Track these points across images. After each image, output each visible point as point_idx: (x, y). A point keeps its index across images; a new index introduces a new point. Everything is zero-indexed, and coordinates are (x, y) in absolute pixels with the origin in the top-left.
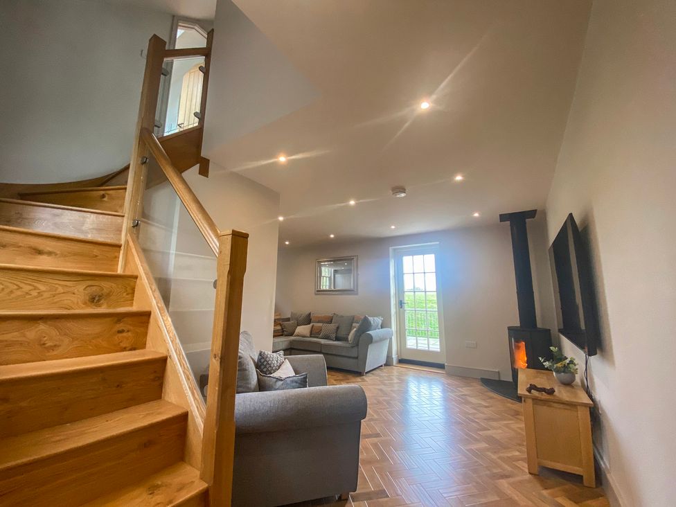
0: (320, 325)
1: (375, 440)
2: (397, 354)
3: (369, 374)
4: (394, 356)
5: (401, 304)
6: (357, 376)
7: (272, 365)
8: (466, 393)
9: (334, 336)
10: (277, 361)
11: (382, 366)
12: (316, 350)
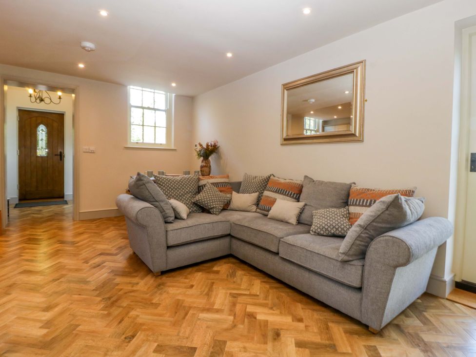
12: (267, 247)
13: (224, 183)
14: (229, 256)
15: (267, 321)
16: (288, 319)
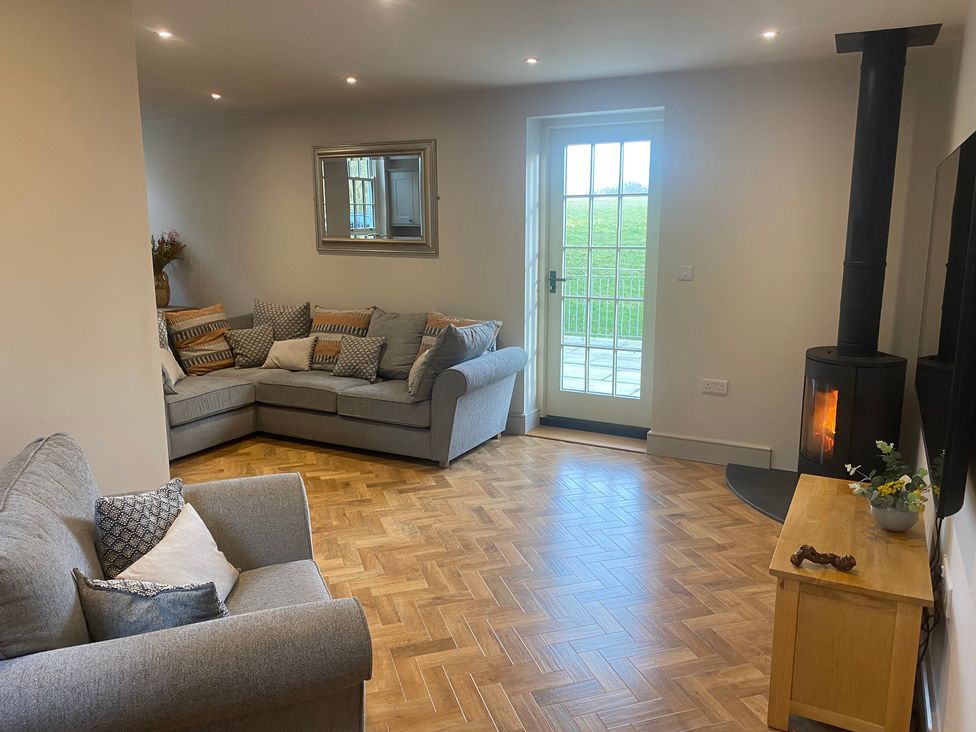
0: (337, 337)
1: (437, 657)
2: (537, 405)
3: (460, 465)
4: (529, 412)
5: (552, 281)
6: (427, 471)
7: (140, 532)
8: (684, 509)
9: (371, 369)
10: (158, 516)
11: (495, 438)
12: (322, 409)
13: (217, 322)
14: (258, 435)
15: (334, 479)
16: (358, 474)
